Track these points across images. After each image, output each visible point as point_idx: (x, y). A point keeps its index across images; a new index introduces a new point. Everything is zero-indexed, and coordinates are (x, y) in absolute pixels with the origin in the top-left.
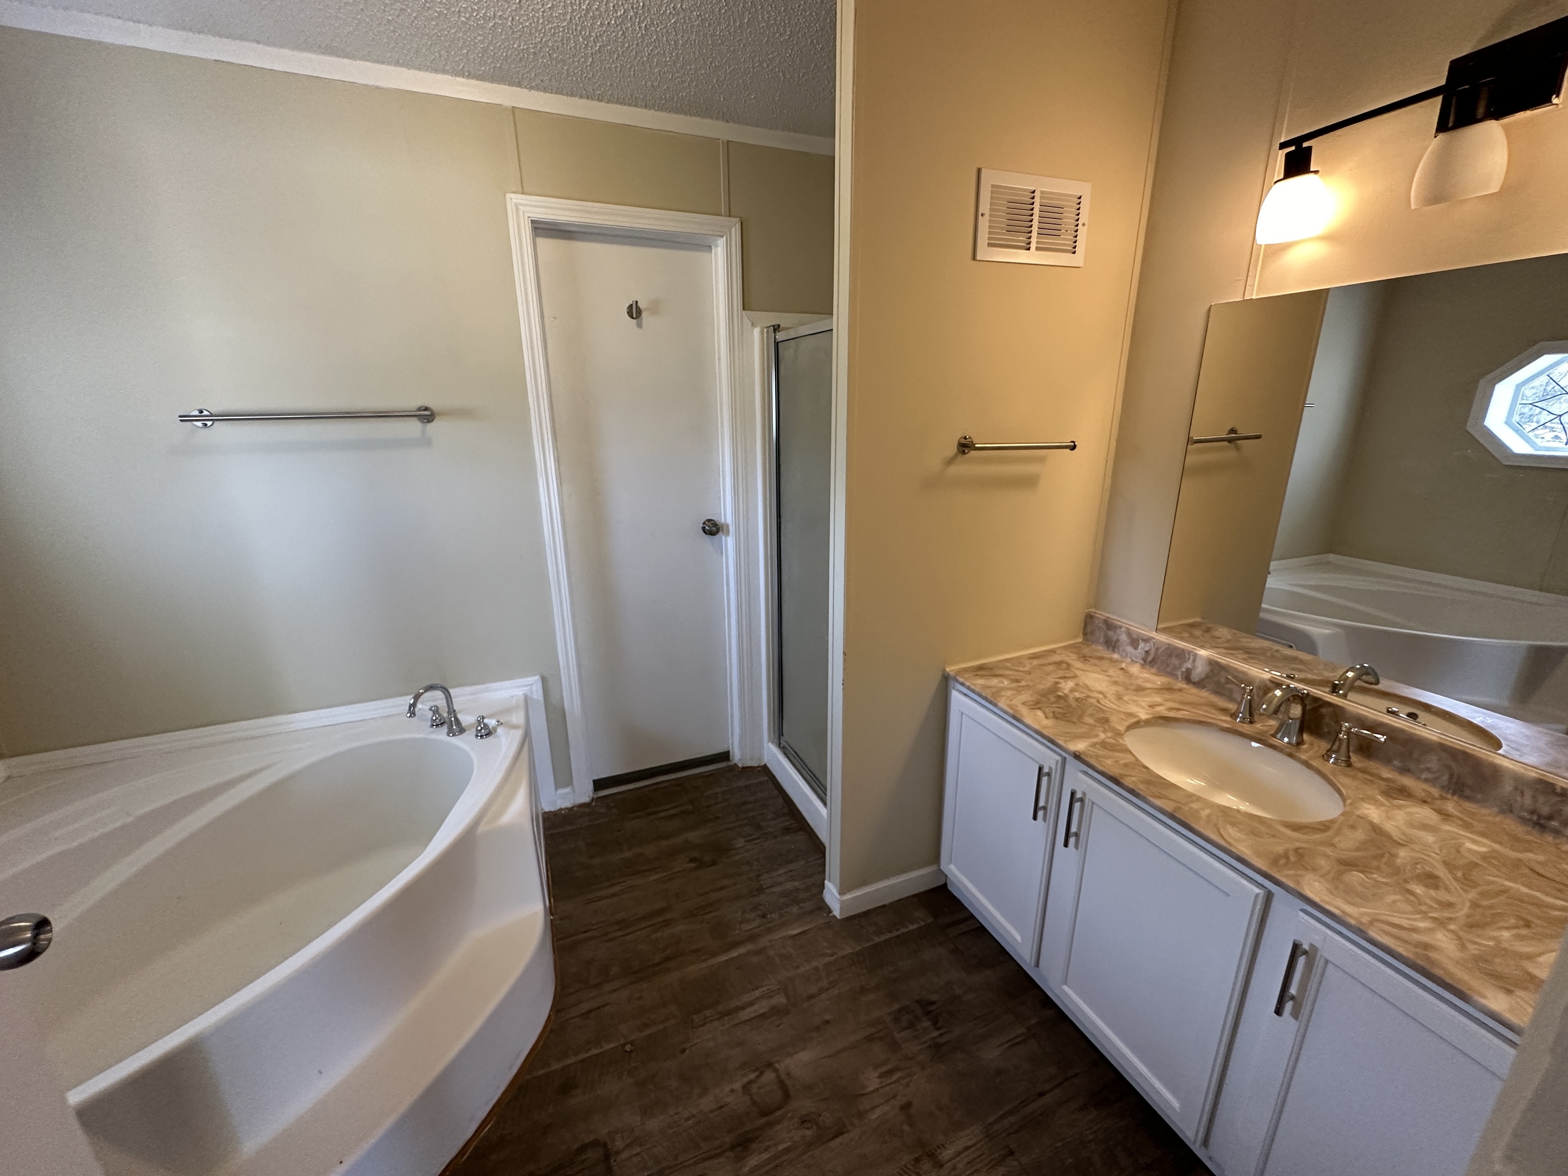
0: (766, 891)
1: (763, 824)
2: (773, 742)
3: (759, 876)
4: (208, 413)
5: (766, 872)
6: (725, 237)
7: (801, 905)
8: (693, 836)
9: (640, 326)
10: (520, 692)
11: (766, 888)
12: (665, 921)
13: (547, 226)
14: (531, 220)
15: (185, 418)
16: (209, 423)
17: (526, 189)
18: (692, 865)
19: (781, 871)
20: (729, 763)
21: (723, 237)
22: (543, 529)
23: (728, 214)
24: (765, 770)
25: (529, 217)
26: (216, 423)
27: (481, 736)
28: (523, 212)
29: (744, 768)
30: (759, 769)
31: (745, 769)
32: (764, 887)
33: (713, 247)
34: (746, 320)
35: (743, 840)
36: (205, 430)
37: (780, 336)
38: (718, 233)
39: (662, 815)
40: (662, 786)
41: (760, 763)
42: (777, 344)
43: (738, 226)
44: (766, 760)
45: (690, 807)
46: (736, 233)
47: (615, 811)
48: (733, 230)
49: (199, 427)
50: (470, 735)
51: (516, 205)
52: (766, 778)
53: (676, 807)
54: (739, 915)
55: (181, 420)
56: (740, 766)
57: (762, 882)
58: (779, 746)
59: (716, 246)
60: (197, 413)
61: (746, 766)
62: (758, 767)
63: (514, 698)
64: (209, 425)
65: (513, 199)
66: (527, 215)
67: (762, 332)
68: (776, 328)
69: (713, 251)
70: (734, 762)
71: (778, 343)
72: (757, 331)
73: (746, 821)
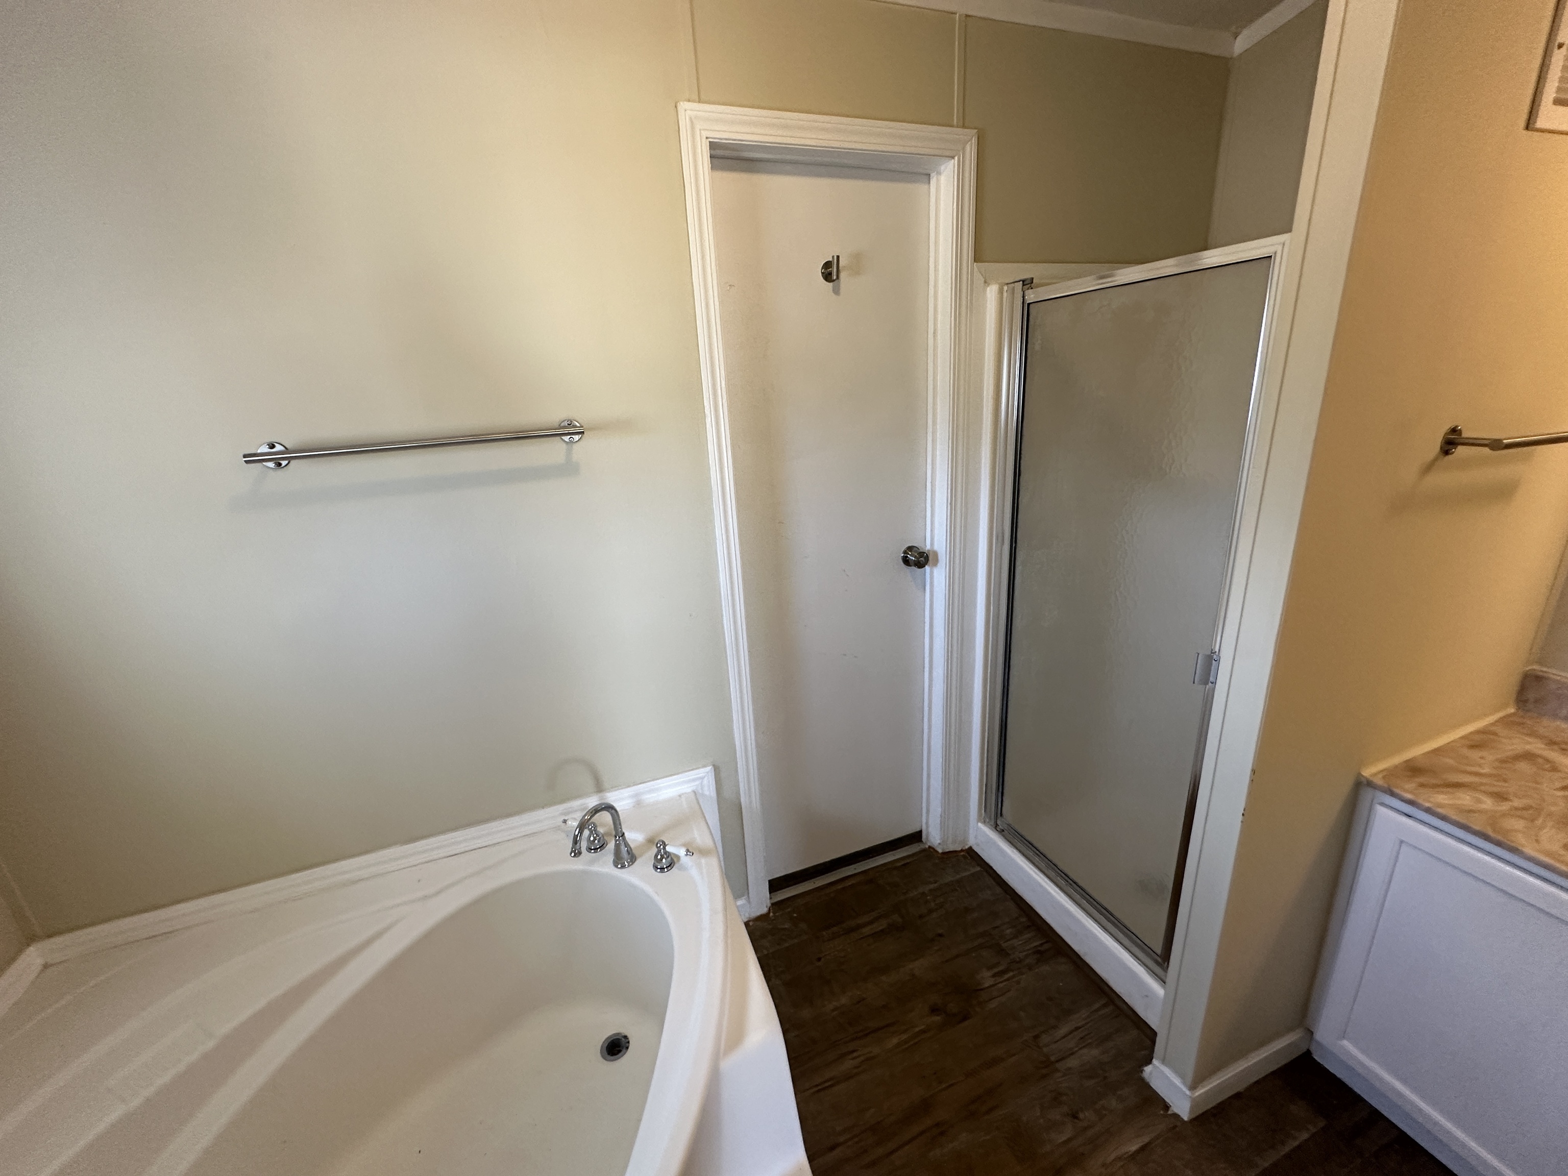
0: (1058, 1065)
1: (1004, 945)
2: (984, 822)
3: (1036, 1037)
4: (282, 448)
5: (1043, 1032)
6: (956, 158)
7: (1119, 1093)
8: (920, 966)
9: (836, 291)
10: (687, 789)
11: (1057, 1061)
12: (937, 1125)
13: (727, 153)
14: (710, 142)
15: (251, 458)
16: (284, 463)
17: (703, 97)
18: (937, 1018)
19: (1063, 1030)
20: (922, 846)
21: (953, 158)
22: (718, 578)
23: (961, 123)
24: (971, 855)
25: (707, 138)
26: (293, 462)
27: (662, 869)
28: (700, 130)
29: (943, 853)
30: (962, 853)
31: (948, 854)
32: (1053, 1058)
33: (933, 175)
34: (977, 275)
35: (989, 974)
36: (280, 472)
37: (1031, 296)
38: (948, 153)
39: (866, 931)
40: (849, 883)
41: (964, 846)
42: (1027, 308)
43: (974, 140)
44: (972, 842)
45: (896, 918)
46: (971, 150)
47: (803, 926)
48: (968, 147)
49: (272, 468)
50: (645, 863)
51: (691, 119)
52: (978, 869)
53: (877, 919)
54: (1038, 1114)
55: (245, 461)
56: (940, 851)
57: (1045, 1050)
58: (996, 828)
59: (939, 173)
60: (265, 449)
61: (947, 850)
62: (962, 851)
63: (683, 799)
64: (283, 465)
65: (688, 110)
66: (705, 134)
67: (1001, 291)
68: (1028, 283)
69: (933, 181)
70: (929, 844)
71: (1029, 304)
72: (992, 292)
73: (980, 941)
